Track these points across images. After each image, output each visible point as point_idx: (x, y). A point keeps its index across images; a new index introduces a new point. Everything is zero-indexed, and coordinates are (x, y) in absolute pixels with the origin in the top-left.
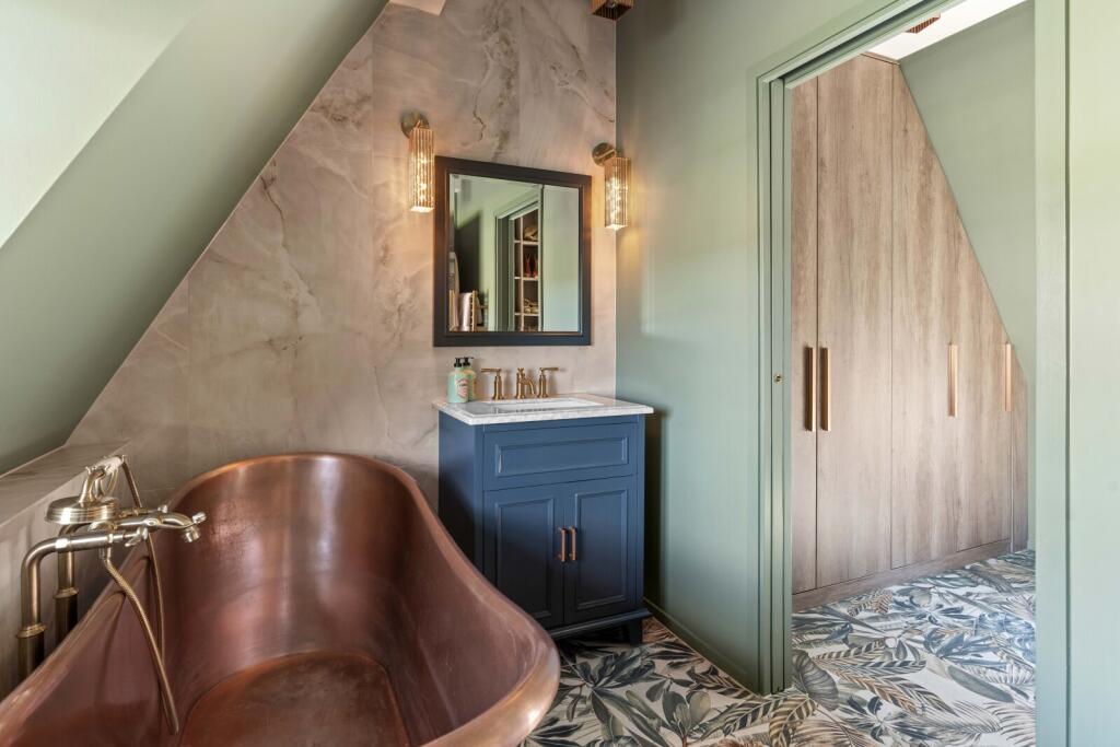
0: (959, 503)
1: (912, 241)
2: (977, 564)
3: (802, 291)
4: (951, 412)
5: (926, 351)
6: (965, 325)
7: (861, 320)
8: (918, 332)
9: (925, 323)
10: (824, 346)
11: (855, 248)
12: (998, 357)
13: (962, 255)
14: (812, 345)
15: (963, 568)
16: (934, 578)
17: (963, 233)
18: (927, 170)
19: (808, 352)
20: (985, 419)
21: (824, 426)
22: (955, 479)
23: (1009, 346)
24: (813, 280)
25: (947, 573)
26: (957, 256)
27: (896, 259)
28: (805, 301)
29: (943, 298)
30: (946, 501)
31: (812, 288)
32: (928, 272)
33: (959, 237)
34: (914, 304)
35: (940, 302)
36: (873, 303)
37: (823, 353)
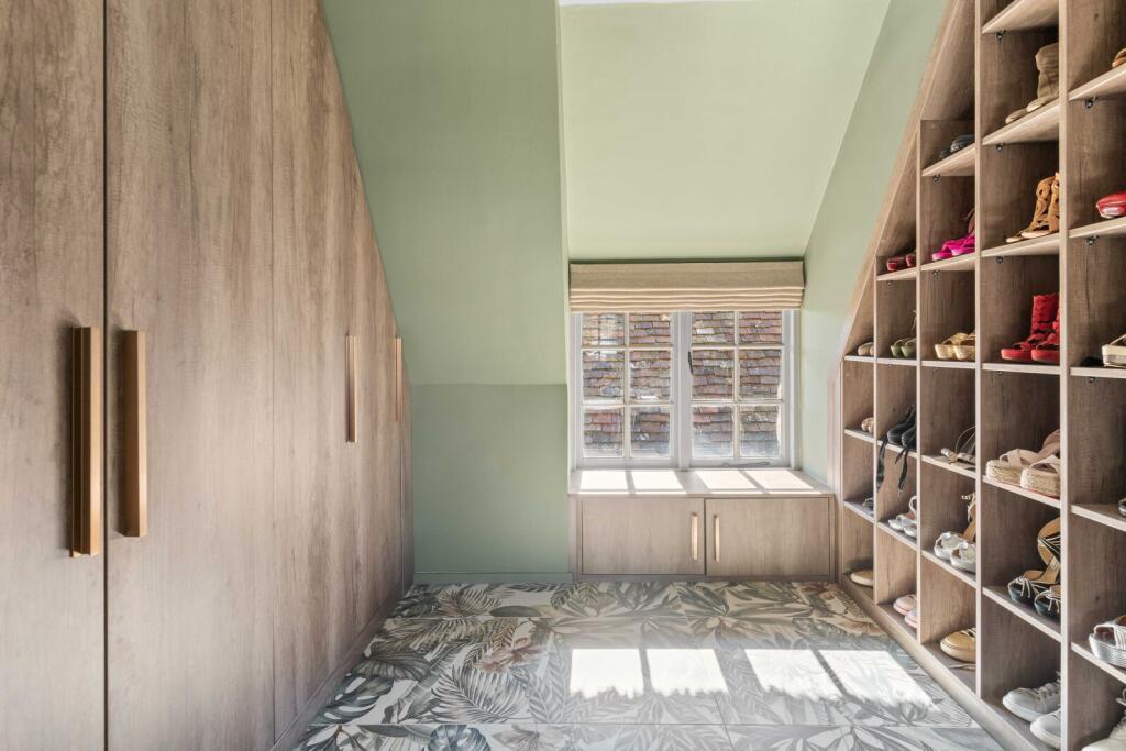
0: (358, 565)
1: (302, 159)
2: (376, 640)
3: (54, 166)
4: (350, 436)
5: (321, 345)
6: (361, 306)
7: (216, 276)
8: (309, 309)
9: (318, 297)
10: (127, 326)
11: (204, 121)
12: (390, 354)
13: (358, 208)
14: (88, 317)
15: (364, 659)
16: (333, 706)
17: (359, 177)
18: (319, 53)
19: (74, 342)
20: (380, 437)
21: (127, 523)
22: (353, 532)
23: (399, 340)
24: (92, 148)
25: (347, 681)
26: (353, 208)
27: (279, 176)
28: (65, 198)
29: (339, 264)
30: (345, 572)
31: (89, 169)
32: (322, 217)
33: (355, 181)
34: (304, 265)
35: (334, 267)
36: (239, 247)
37: (124, 346)
